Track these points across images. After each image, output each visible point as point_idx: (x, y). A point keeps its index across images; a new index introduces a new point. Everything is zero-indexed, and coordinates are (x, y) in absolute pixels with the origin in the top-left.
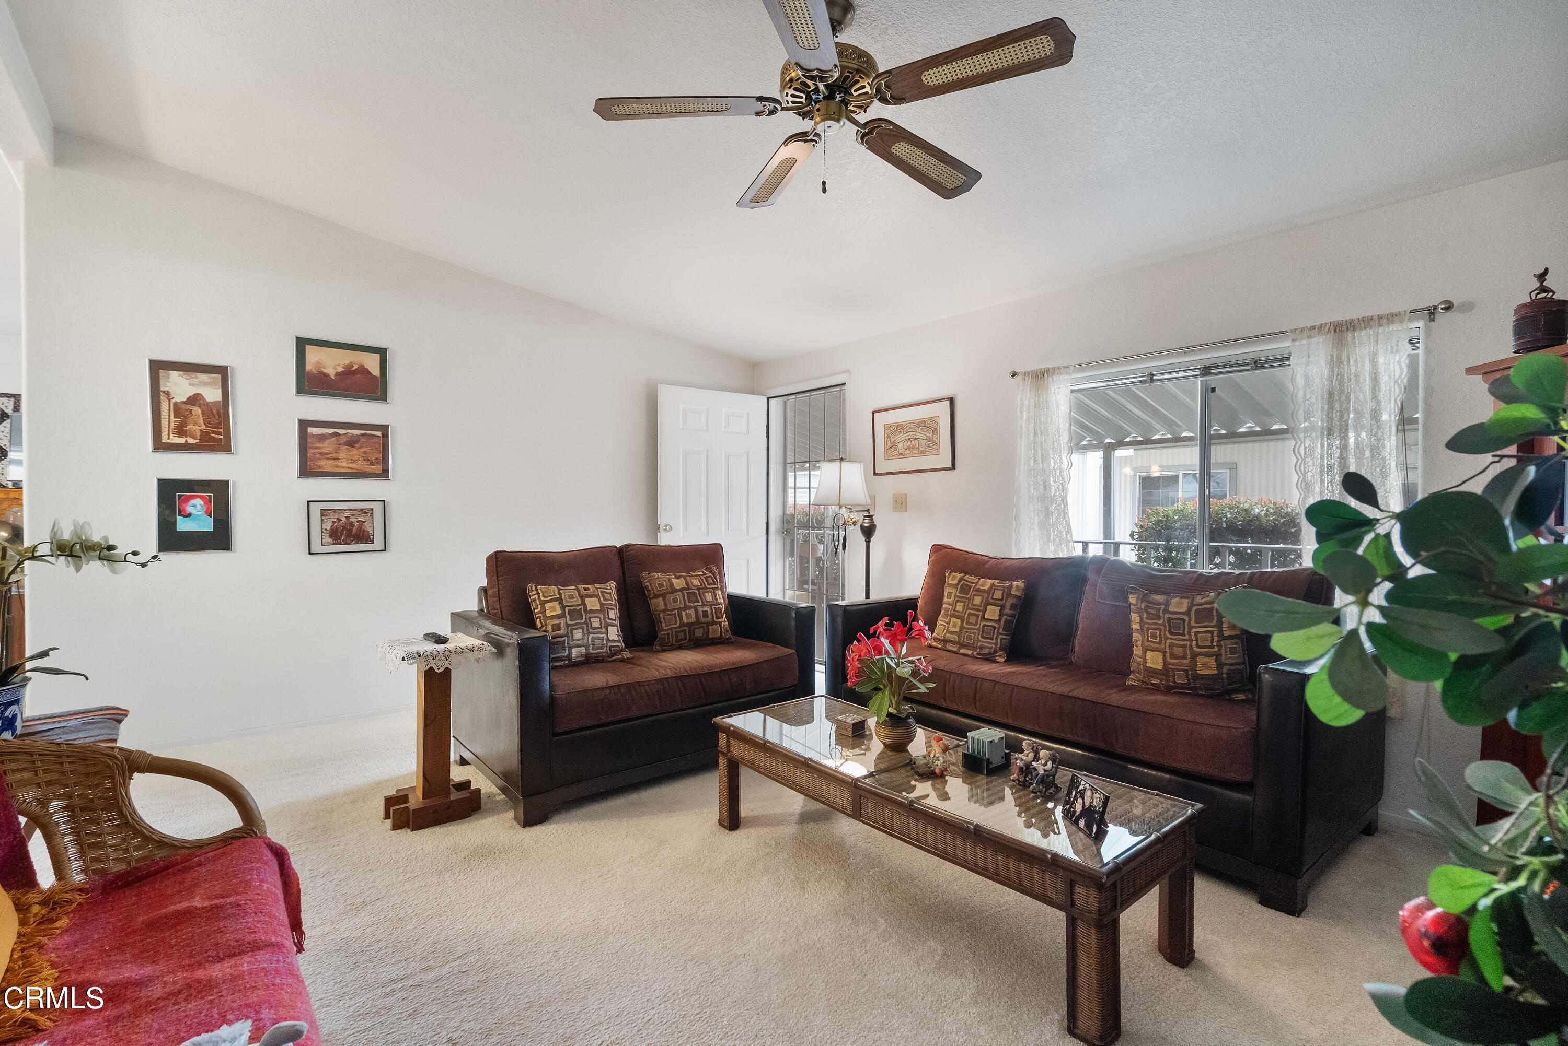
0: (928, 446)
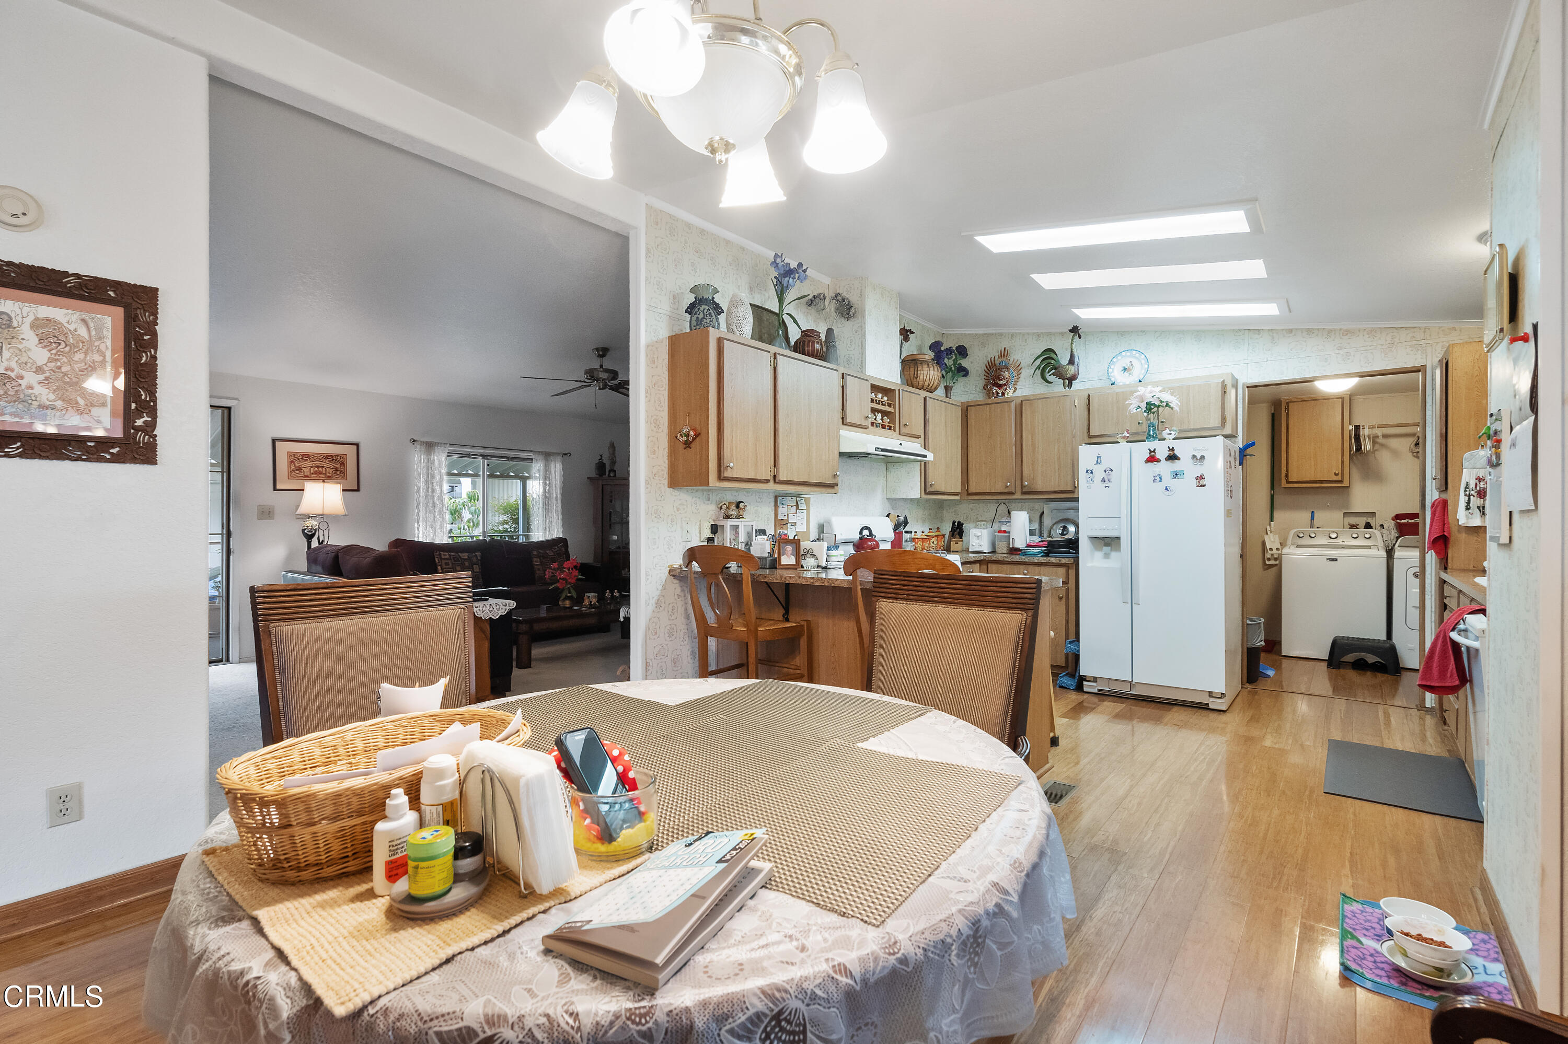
0: (336, 473)
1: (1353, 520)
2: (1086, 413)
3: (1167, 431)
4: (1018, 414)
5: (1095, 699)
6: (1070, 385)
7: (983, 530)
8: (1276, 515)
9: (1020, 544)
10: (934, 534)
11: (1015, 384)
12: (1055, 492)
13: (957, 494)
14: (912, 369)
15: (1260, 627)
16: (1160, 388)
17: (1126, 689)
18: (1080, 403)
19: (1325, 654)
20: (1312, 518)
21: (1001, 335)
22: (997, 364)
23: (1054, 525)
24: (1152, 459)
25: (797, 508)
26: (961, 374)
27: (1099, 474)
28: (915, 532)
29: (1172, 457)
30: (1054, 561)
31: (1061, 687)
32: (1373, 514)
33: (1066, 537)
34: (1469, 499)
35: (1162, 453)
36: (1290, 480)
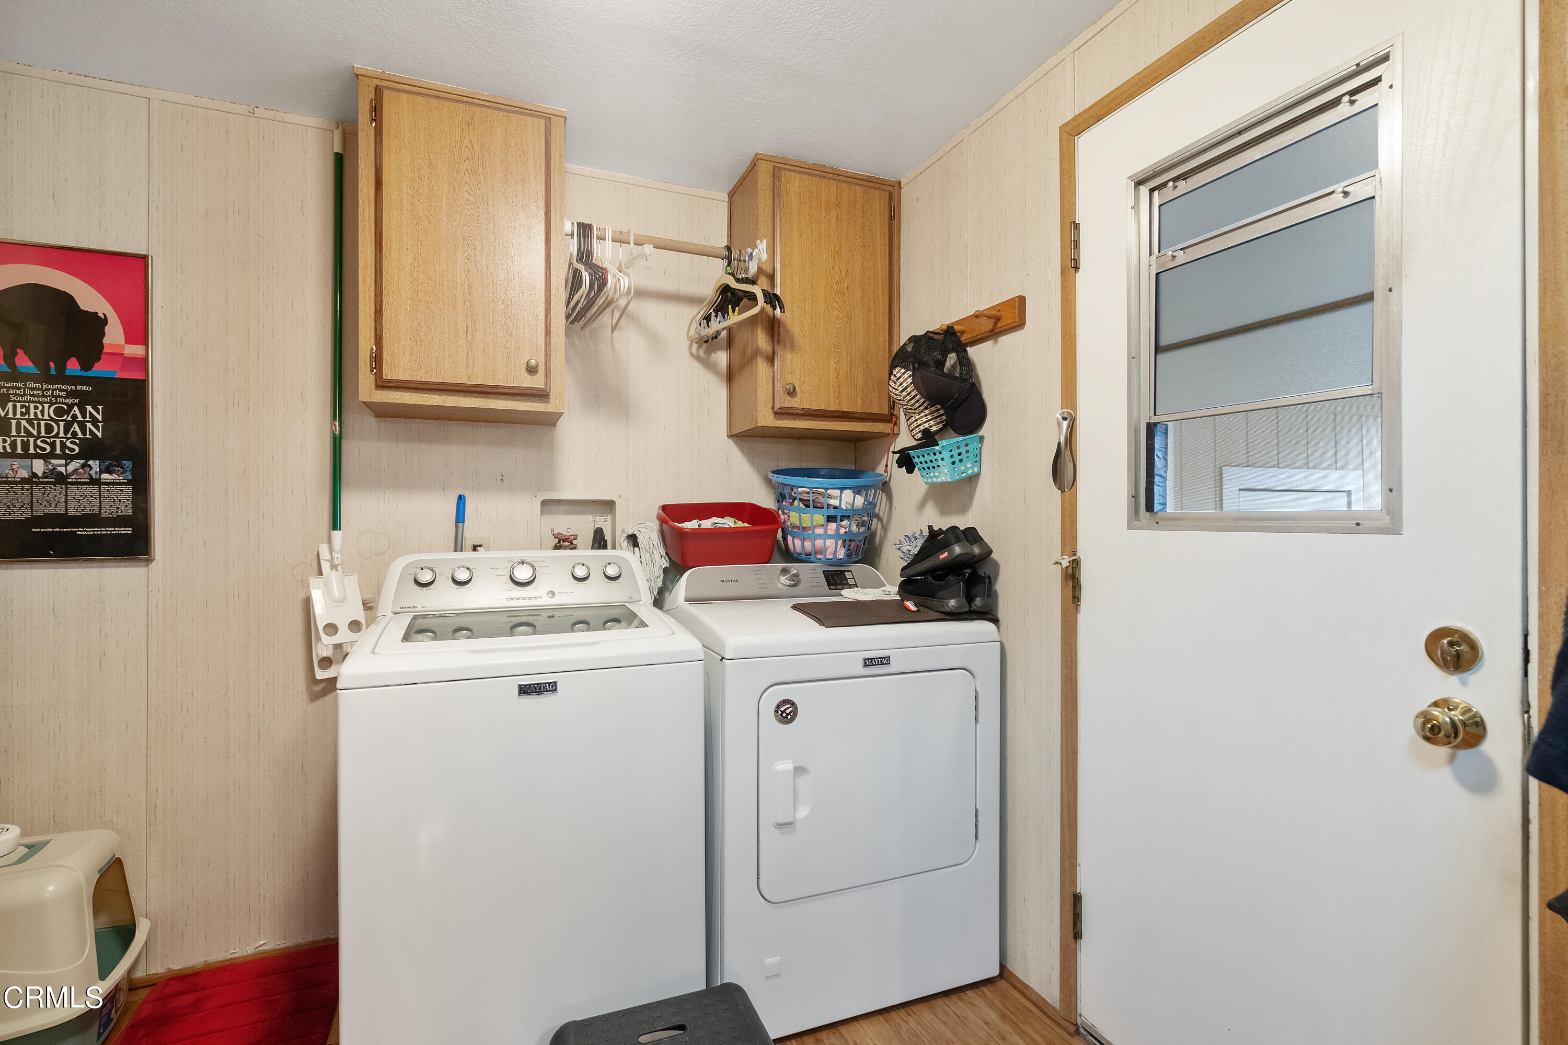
1: (566, 523)
8: (350, 504)
20: (460, 517)
32: (608, 506)
36: (387, 374)
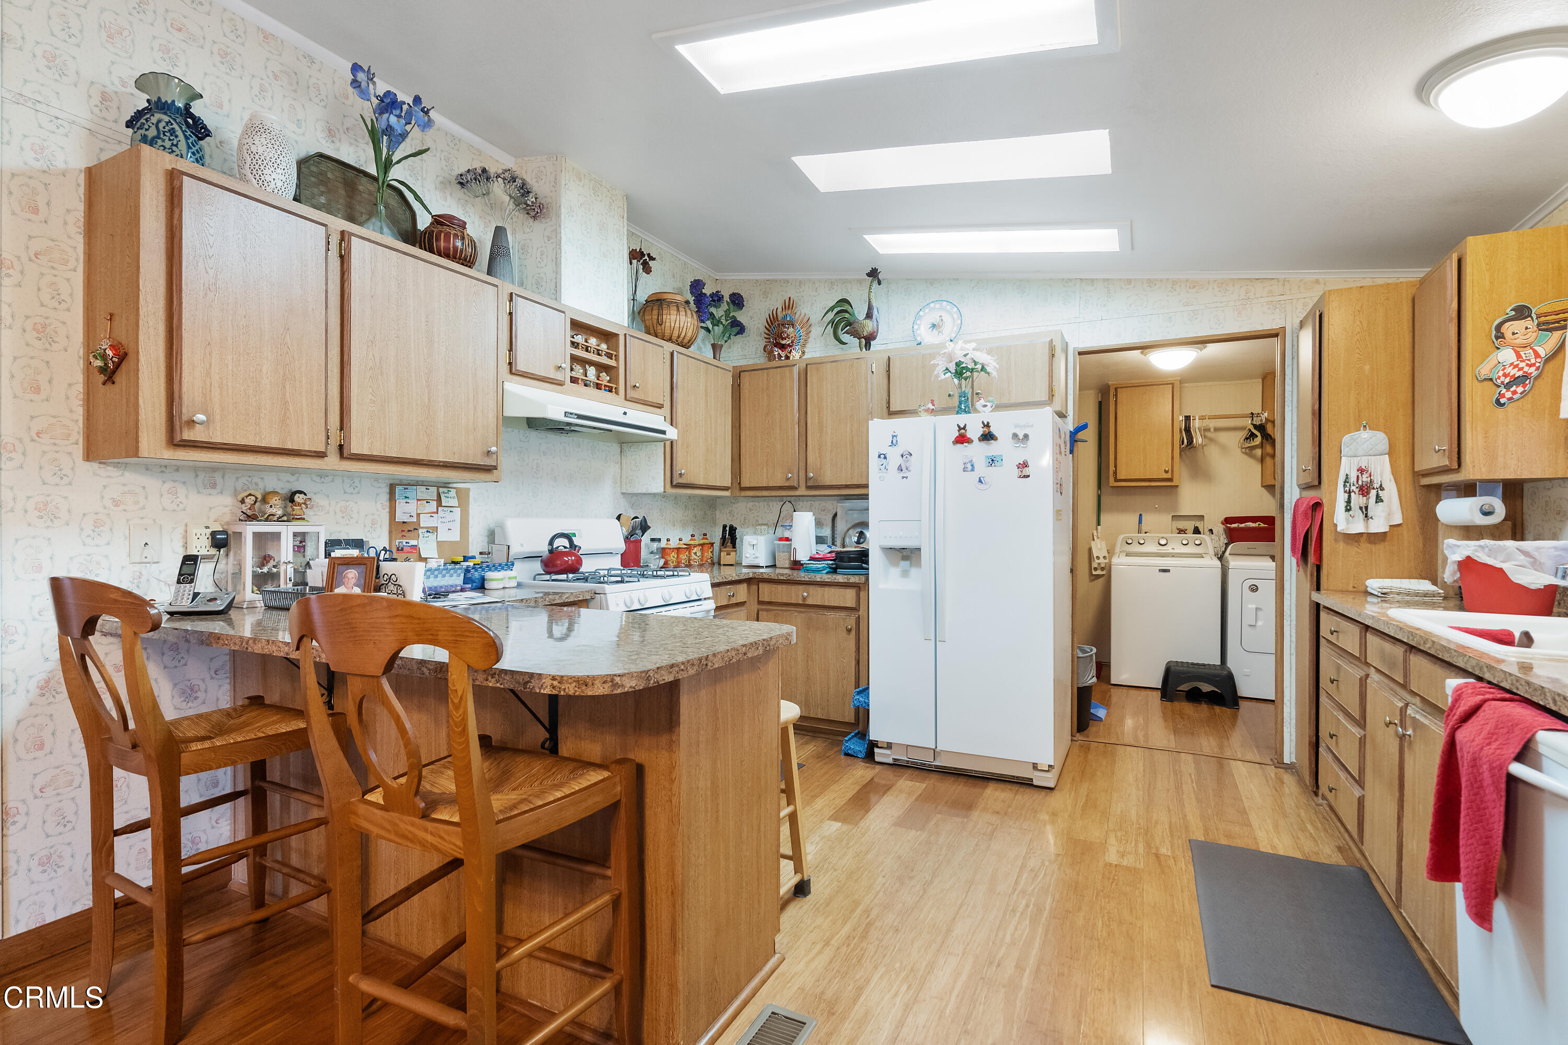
1: (1182, 524)
2: (886, 381)
3: (982, 402)
4: (803, 383)
5: (889, 774)
6: (868, 346)
7: (759, 537)
8: (1103, 517)
9: (802, 556)
10: (697, 542)
11: (804, 345)
12: (847, 487)
13: (726, 489)
14: (655, 312)
15: (1092, 660)
16: (973, 345)
17: (928, 758)
18: (878, 368)
19: (1156, 681)
20: (1140, 522)
21: (787, 281)
22: (779, 319)
23: (848, 530)
24: (962, 439)
25: (439, 503)
26: (735, 330)
27: (895, 460)
28: (668, 540)
29: (988, 437)
30: (841, 580)
31: (847, 754)
32: (1201, 518)
33: (861, 546)
34: (1350, 497)
35: (974, 432)
36: (1118, 478)
